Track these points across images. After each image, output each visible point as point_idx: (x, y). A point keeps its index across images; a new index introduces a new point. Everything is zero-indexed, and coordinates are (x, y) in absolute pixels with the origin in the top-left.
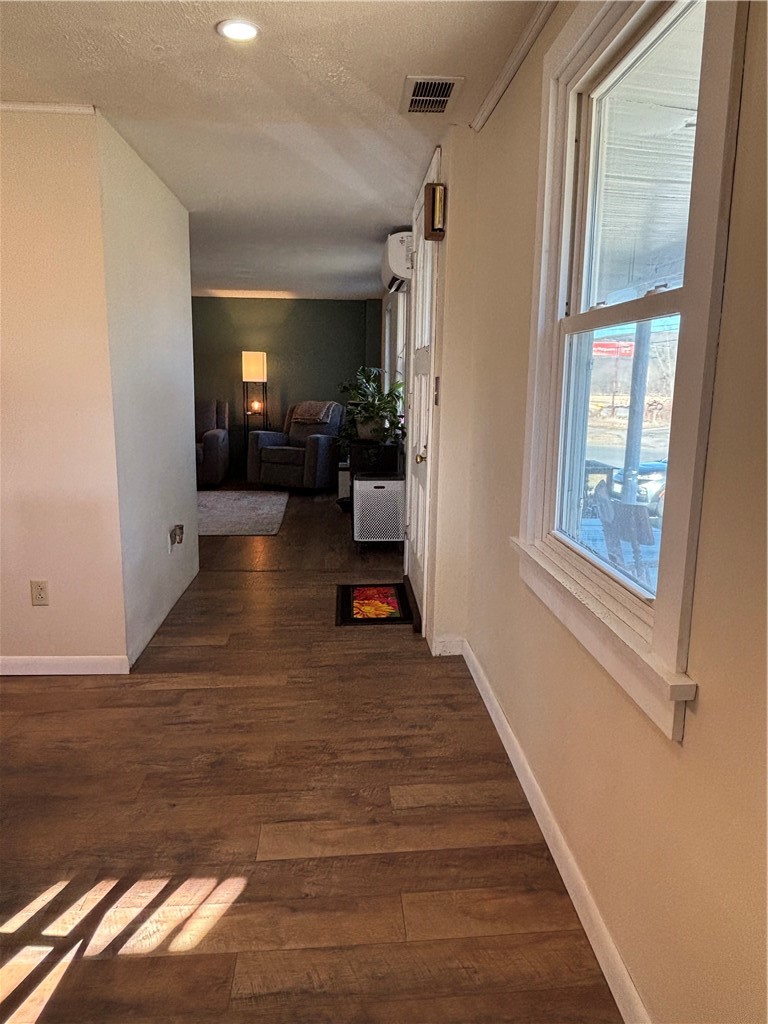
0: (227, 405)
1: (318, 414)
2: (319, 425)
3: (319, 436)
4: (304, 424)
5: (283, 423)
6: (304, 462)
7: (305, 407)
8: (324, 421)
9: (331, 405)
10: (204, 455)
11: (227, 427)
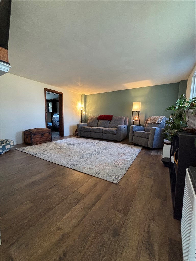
0: (128, 118)
1: (156, 120)
2: (156, 124)
3: (156, 128)
4: (151, 124)
5: (144, 124)
6: (149, 137)
7: (152, 119)
8: (159, 123)
9: (162, 117)
10: (117, 132)
11: (127, 124)
